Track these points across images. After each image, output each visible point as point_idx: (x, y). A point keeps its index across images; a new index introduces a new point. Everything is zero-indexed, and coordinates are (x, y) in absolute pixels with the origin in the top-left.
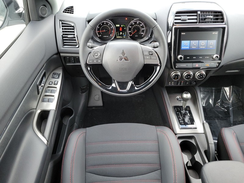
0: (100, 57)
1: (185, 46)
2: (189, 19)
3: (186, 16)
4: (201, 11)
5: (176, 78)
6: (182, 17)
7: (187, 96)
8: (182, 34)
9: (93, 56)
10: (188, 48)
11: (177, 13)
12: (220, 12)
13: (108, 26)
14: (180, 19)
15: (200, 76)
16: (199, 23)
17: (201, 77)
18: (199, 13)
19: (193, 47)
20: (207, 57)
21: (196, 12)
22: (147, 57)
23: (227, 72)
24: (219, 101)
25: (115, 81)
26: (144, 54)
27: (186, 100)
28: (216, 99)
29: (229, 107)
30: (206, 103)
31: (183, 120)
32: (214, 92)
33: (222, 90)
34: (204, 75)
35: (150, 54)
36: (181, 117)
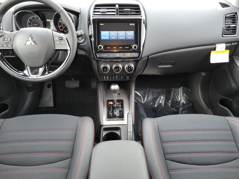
0: (10, 42)
1: (105, 36)
2: (108, 12)
3: (106, 9)
4: (120, 5)
5: (105, 70)
6: (101, 9)
8: (101, 24)
9: (3, 40)
10: (107, 38)
11: (96, 6)
12: (138, 6)
14: (99, 12)
15: (128, 68)
16: (117, 15)
17: (130, 69)
18: (117, 6)
19: (112, 38)
20: (127, 48)
21: (114, 5)
22: (58, 43)
23: (159, 67)
24: (170, 102)
25: (28, 67)
26: (55, 40)
27: (115, 91)
28: (167, 100)
29: (179, 107)
30: (157, 104)
31: (113, 112)
32: (166, 93)
33: (173, 92)
34: (132, 68)
35: (60, 39)
36: (111, 110)
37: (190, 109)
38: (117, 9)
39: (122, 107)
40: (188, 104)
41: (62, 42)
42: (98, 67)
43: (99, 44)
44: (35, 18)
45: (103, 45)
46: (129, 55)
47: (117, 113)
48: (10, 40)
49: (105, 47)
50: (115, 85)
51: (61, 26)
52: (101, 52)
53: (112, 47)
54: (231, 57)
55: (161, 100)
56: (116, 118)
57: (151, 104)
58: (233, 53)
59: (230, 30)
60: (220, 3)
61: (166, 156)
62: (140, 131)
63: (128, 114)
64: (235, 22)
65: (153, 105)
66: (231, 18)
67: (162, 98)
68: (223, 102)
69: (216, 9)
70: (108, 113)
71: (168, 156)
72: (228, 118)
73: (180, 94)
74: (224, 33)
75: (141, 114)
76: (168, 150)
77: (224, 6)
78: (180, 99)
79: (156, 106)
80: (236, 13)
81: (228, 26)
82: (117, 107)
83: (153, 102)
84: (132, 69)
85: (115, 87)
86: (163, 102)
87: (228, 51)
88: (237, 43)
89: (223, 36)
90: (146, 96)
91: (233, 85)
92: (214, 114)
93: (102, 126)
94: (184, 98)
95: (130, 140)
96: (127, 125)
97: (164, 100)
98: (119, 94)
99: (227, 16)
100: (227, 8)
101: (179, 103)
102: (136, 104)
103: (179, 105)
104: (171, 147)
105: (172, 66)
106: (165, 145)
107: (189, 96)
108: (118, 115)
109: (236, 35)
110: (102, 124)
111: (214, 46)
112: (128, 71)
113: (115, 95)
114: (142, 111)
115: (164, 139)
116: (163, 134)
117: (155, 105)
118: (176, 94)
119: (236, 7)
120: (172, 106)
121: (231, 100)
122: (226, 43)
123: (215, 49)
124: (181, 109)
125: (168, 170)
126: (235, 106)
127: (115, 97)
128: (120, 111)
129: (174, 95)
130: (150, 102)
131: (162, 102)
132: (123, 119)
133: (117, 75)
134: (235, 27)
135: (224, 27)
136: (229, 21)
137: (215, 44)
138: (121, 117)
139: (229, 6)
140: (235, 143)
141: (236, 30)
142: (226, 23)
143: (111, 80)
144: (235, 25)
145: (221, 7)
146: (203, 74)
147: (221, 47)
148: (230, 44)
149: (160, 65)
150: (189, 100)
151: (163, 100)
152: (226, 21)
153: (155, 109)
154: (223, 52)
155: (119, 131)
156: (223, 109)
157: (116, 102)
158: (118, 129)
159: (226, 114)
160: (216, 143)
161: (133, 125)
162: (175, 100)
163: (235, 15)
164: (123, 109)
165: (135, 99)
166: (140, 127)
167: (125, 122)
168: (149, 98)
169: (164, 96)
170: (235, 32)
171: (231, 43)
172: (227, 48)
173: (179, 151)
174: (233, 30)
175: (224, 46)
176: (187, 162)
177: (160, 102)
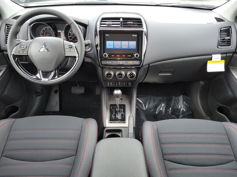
0: (25, 49)
1: (109, 45)
2: (113, 24)
3: (111, 22)
4: (124, 19)
5: (109, 76)
6: (107, 22)
7: (117, 92)
8: (106, 35)
9: (20, 48)
10: (112, 47)
11: (103, 19)
12: (140, 19)
13: (51, 31)
14: (105, 24)
15: (130, 75)
16: (121, 27)
17: (132, 76)
19: (116, 47)
20: (130, 56)
21: (119, 19)
22: (68, 50)
23: (160, 74)
24: (170, 109)
25: (40, 71)
26: (65, 48)
27: (117, 96)
28: (167, 107)
29: (179, 115)
30: (158, 111)
31: (115, 115)
32: (166, 101)
33: (173, 99)
34: (134, 75)
35: (70, 47)
36: (114, 113)
38: (121, 21)
39: (124, 111)
40: (187, 111)
41: (72, 50)
42: (103, 74)
43: (104, 52)
44: (48, 29)
45: (107, 54)
46: (131, 63)
47: (119, 116)
48: (26, 47)
49: (110, 55)
50: (117, 90)
51: (70, 37)
52: (106, 59)
53: (115, 55)
54: (227, 66)
55: (162, 107)
56: (118, 121)
57: (152, 110)
58: (228, 64)
59: (225, 42)
60: (215, 18)
61: (164, 157)
62: (141, 135)
63: (130, 117)
64: (229, 35)
65: (154, 112)
66: (226, 31)
67: (163, 105)
68: (221, 110)
69: (212, 23)
70: (111, 117)
71: (166, 157)
72: (224, 123)
73: (180, 102)
74: (219, 45)
75: (142, 119)
76: (167, 151)
77: (220, 20)
78: (180, 107)
79: (157, 113)
80: (230, 27)
81: (223, 38)
82: (119, 111)
83: (154, 109)
84: (134, 76)
85: (118, 92)
86: (164, 110)
87: (224, 61)
88: (232, 54)
89: (218, 48)
90: (148, 103)
91: (230, 93)
92: (212, 120)
93: (105, 128)
94: (184, 106)
96: (128, 127)
97: (165, 107)
98: (122, 99)
99: (222, 29)
100: (222, 22)
101: (179, 110)
102: (137, 110)
103: (179, 113)
104: (169, 149)
105: (172, 74)
106: (163, 146)
107: (189, 104)
108: (119, 118)
109: (230, 47)
110: (105, 126)
111: (210, 56)
112: (131, 78)
113: (118, 99)
114: (143, 117)
115: (163, 141)
116: (162, 136)
117: (156, 112)
118: (177, 102)
119: (230, 22)
120: (173, 113)
121: (229, 108)
122: (222, 54)
123: (211, 59)
124: (181, 117)
125: (166, 169)
126: (232, 113)
127: (118, 102)
128: (122, 115)
129: (174, 103)
130: (151, 109)
131: (162, 109)
132: (125, 122)
133: (119, 81)
134: (229, 39)
135: (219, 39)
136: (223, 34)
137: (211, 55)
138: (123, 120)
139: (224, 21)
140: (230, 147)
141: (230, 42)
142: (221, 36)
143: (114, 86)
144: (229, 38)
145: (216, 21)
146: (202, 83)
147: (217, 57)
148: (225, 55)
149: (160, 73)
150: (189, 108)
151: (163, 107)
152: (221, 34)
153: (156, 116)
154: (219, 62)
155: (121, 133)
156: (221, 116)
157: (118, 106)
158: (119, 131)
159: (223, 120)
160: (213, 146)
161: (134, 128)
162: (175, 107)
163: (229, 29)
164: (125, 114)
165: (137, 105)
167: (126, 125)
168: (150, 105)
169: (165, 103)
170: (230, 44)
171: (226, 53)
172: (222, 58)
173: (176, 152)
174: (228, 42)
175: (219, 56)
176: (185, 162)
177: (161, 109)
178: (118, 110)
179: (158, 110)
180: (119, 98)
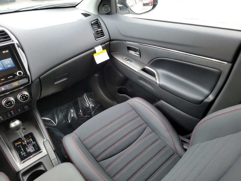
15: (22, 98)
20: (11, 77)
23: (55, 83)
24: (81, 111)
27: (17, 128)
28: (77, 111)
29: (90, 112)
30: (70, 120)
31: (25, 151)
32: (74, 105)
33: (79, 101)
34: (27, 95)
36: (22, 149)
37: (100, 109)
39: (34, 140)
40: (96, 105)
46: (17, 84)
47: (30, 149)
50: (14, 122)
54: (109, 54)
55: (72, 113)
56: (31, 155)
57: (64, 121)
58: (110, 51)
59: (99, 33)
60: (82, 14)
61: (97, 159)
62: (64, 153)
63: (44, 143)
64: (100, 27)
65: (67, 122)
66: (96, 24)
67: (72, 111)
68: (121, 91)
69: (81, 19)
70: (20, 155)
71: (99, 158)
72: (128, 101)
73: (86, 100)
74: (96, 38)
75: (58, 136)
76: (97, 153)
77: (86, 15)
78: (88, 105)
79: (70, 122)
80: (97, 19)
81: (96, 31)
82: (28, 143)
83: (65, 120)
84: (27, 97)
85: (16, 123)
86: (75, 115)
87: (105, 50)
88: (108, 43)
89: (96, 40)
90: (56, 117)
91: (121, 75)
92: (119, 103)
93: (19, 172)
94: (91, 102)
95: (57, 165)
96: (48, 154)
97: (75, 112)
98: (24, 129)
99: (92, 23)
100: (89, 16)
101: (89, 108)
102: (48, 130)
103: (90, 110)
104: (97, 150)
105: (67, 78)
106: (92, 150)
107: (95, 98)
108: (32, 151)
109: (105, 37)
110: (17, 170)
111: (93, 50)
112: (24, 100)
113: (20, 132)
114: (58, 133)
115: (89, 146)
116: (86, 142)
117: (68, 121)
118: (83, 102)
119: (95, 15)
120: (84, 114)
121: (125, 87)
122: (101, 44)
123: (95, 52)
124: (93, 113)
125: (104, 170)
126: (129, 90)
127: (21, 134)
128: (34, 146)
129: (82, 103)
130: (62, 121)
131: (73, 115)
132: (41, 151)
133: (11, 110)
134: (102, 30)
135: (94, 32)
136: (95, 27)
137: (93, 48)
138: (37, 149)
139: (90, 15)
140: (140, 118)
141: (103, 32)
142: (94, 29)
143: (6, 119)
144: (101, 29)
145: (84, 17)
146: (97, 75)
147: (99, 49)
148: (104, 45)
149: (55, 81)
150: (96, 102)
151: (73, 113)
152: (93, 27)
153: (71, 125)
154: (102, 52)
155: (42, 165)
156: (123, 96)
157: (23, 139)
158: (39, 164)
159: (126, 99)
160: (129, 125)
161: (54, 151)
162: (84, 107)
163: (97, 21)
164: (36, 142)
165: (45, 125)
166: (63, 150)
167: (44, 152)
168: (60, 117)
169: (73, 109)
170: (103, 34)
171: (104, 43)
172: (103, 48)
173: (105, 148)
174: (101, 33)
175: (100, 47)
177: (72, 116)
178: (26, 143)
179: (70, 118)
180: (20, 130)
